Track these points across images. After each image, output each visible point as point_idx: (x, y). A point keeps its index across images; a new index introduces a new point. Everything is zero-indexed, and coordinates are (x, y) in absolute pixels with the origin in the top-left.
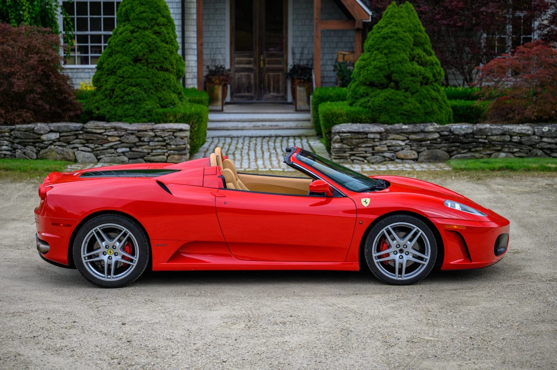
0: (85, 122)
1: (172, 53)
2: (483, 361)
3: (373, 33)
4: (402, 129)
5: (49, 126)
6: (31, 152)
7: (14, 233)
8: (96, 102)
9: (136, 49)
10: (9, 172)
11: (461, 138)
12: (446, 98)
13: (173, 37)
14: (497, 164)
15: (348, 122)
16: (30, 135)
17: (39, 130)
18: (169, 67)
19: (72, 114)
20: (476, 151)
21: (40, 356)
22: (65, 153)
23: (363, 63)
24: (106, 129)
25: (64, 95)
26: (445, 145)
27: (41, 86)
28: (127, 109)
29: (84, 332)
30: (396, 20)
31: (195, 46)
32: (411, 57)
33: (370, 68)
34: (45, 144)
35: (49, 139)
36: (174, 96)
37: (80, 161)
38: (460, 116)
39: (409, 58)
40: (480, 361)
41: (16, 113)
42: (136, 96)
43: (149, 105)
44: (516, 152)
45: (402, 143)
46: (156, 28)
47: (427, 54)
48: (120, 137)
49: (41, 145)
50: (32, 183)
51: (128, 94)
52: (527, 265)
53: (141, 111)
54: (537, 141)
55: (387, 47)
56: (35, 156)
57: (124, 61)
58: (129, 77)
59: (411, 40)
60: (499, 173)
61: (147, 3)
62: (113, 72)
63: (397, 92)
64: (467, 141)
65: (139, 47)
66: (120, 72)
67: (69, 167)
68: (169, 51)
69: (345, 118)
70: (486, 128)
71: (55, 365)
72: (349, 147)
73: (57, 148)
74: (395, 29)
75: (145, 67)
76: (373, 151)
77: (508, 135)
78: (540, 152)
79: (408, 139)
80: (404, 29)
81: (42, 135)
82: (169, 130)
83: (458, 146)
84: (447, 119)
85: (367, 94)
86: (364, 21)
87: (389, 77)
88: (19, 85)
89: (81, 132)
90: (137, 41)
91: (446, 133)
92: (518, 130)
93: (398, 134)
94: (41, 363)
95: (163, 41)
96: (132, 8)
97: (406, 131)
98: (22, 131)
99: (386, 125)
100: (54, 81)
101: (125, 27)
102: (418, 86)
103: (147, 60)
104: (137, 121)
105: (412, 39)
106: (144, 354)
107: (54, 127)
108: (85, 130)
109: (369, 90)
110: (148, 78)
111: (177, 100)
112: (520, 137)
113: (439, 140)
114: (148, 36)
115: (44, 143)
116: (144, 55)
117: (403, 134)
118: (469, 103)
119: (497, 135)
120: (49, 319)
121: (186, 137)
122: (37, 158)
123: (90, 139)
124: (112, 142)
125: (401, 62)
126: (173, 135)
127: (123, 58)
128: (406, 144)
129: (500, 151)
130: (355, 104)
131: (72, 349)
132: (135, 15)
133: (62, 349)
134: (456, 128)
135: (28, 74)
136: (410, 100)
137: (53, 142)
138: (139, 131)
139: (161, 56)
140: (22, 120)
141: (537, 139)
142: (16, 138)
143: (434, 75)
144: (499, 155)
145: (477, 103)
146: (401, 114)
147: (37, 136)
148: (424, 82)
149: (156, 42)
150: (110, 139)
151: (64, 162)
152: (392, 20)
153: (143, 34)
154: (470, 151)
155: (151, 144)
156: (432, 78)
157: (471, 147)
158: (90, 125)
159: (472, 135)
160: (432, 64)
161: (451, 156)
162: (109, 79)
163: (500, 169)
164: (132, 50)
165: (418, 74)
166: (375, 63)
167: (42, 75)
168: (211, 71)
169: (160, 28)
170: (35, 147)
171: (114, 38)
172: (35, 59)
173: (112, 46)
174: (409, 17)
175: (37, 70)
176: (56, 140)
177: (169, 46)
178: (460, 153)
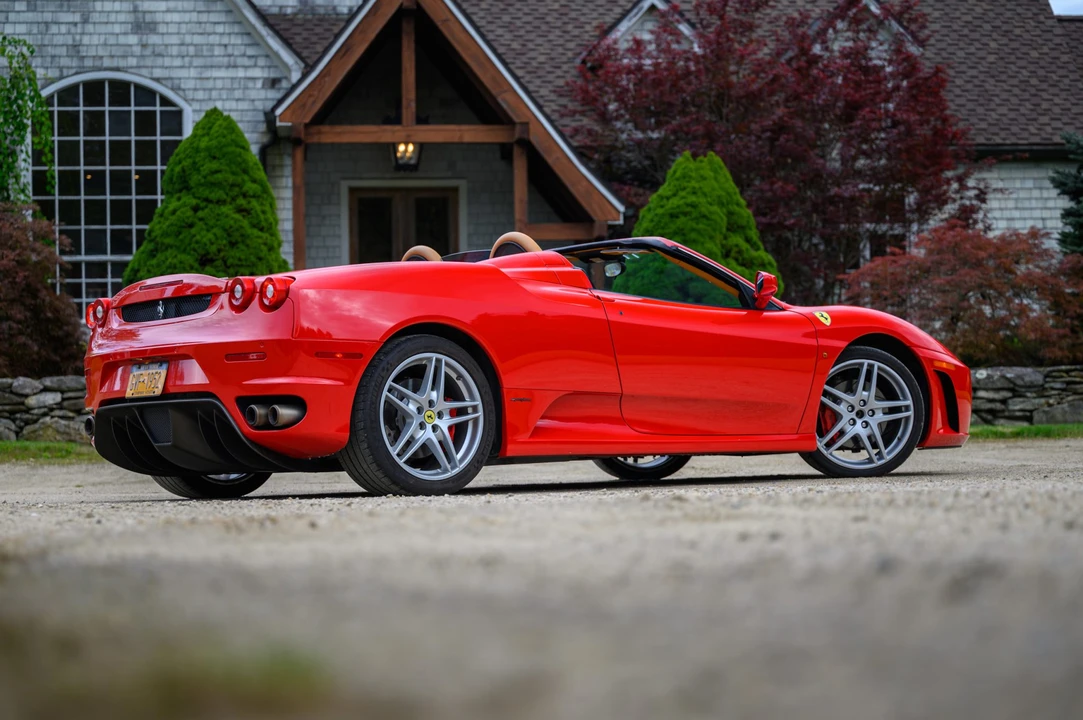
3: (649, 210)
5: (42, 382)
6: (7, 430)
9: (204, 240)
13: (271, 220)
16: (5, 398)
17: (23, 387)
22: (72, 432)
25: (65, 328)
27: (22, 308)
30: (693, 184)
32: (724, 251)
33: (646, 273)
34: (33, 414)
35: (42, 405)
39: (722, 253)
46: (241, 201)
47: (752, 246)
49: (26, 416)
56: (13, 436)
57: (181, 262)
59: (722, 219)
61: (224, 156)
65: (210, 236)
68: (265, 244)
73: (56, 422)
74: (692, 199)
80: (709, 199)
81: (27, 396)
86: (610, 223)
90: (206, 224)
95: (254, 226)
96: (195, 167)
100: (48, 299)
101: (181, 202)
103: (225, 262)
105: (725, 218)
107: (52, 382)
114: (227, 216)
115: (33, 412)
116: (219, 251)
122: (18, 441)
127: (179, 256)
132: (200, 177)
137: (49, 410)
139: (251, 254)
147: (19, 400)
149: (242, 227)
152: (686, 184)
153: (217, 211)
160: (763, 265)
164: (197, 242)
166: (656, 264)
167: (23, 290)
169: (249, 202)
170: (14, 421)
171: (159, 222)
172: (12, 257)
173: (156, 237)
174: (716, 179)
175: (15, 278)
176: (55, 406)
177: (265, 235)
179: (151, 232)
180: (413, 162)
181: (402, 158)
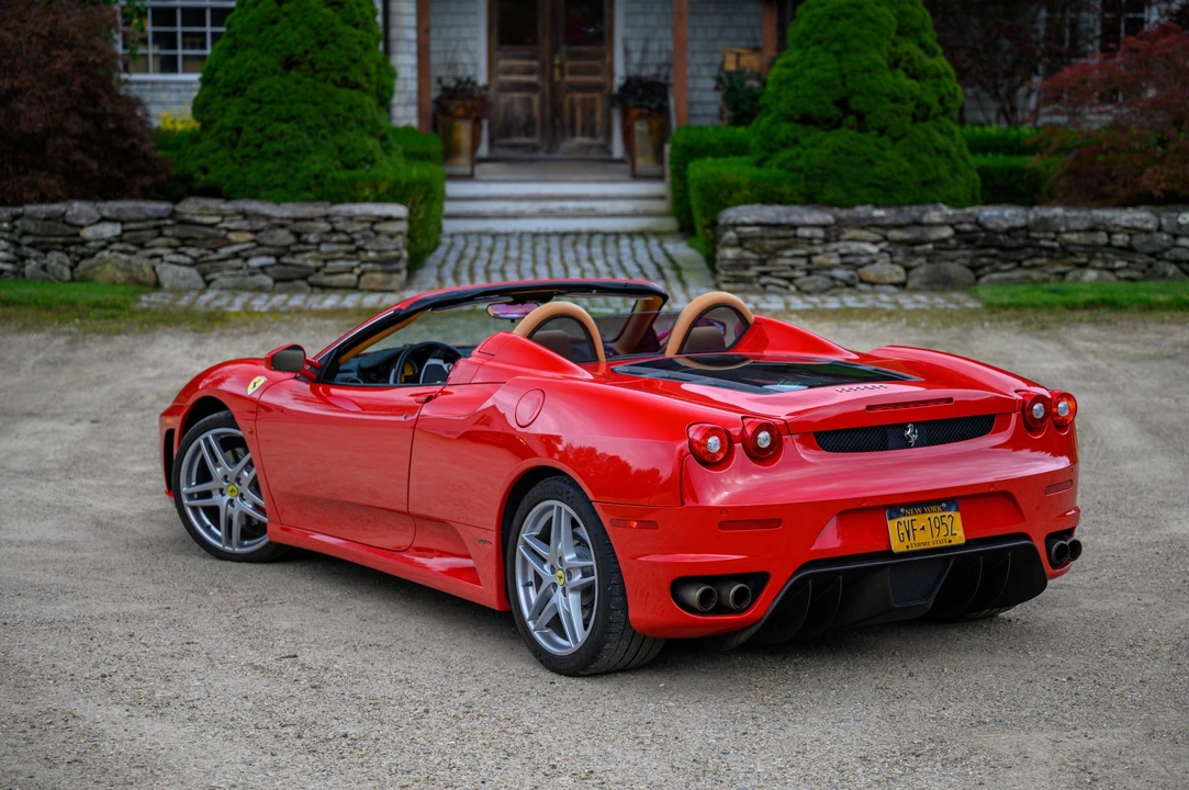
0: (177, 200)
1: (367, 48)
2: (1104, 731)
3: (808, 7)
4: (872, 218)
5: (98, 209)
6: (60, 266)
7: (33, 444)
8: (201, 156)
9: (289, 40)
10: (11, 310)
11: (1001, 237)
12: (966, 151)
13: (368, 13)
14: (1081, 295)
15: (752, 201)
16: (56, 228)
17: (78, 216)
18: (361, 79)
19: (148, 181)
20: (1033, 266)
21: (121, 719)
22: (134, 269)
23: (787, 72)
24: (223, 216)
25: (130, 141)
26: (967, 252)
27: (79, 119)
28: (269, 172)
29: (213, 666)
31: (412, 34)
32: (892, 60)
33: (803, 82)
34: (89, 248)
35: (99, 237)
36: (372, 143)
37: (166, 285)
38: (998, 189)
39: (889, 63)
40: (1098, 731)
41: (25, 179)
42: (289, 143)
43: (318, 162)
44: (1120, 269)
45: (873, 249)
47: (927, 52)
48: (256, 232)
49: (82, 250)
50: (65, 333)
51: (271, 139)
52: (1171, 517)
53: (301, 176)
54: (1166, 244)
55: (839, 37)
56: (67, 273)
57: (262, 66)
58: (273, 102)
59: (891, 22)
60: (1086, 315)
62: (238, 89)
63: (861, 136)
64: (1012, 243)
65: (296, 35)
66: (253, 90)
67: (144, 298)
68: (361, 43)
69: (747, 192)
70: (1055, 217)
71: (157, 740)
72: (756, 257)
73: (116, 257)
75: (309, 80)
76: (809, 266)
77: (1103, 230)
78: (1172, 269)
79: (886, 239)
81: (82, 227)
82: (362, 218)
83: (994, 256)
84: (969, 197)
85: (796, 142)
87: (843, 104)
88: (33, 116)
89: (169, 222)
90: (292, 20)
91: (967, 227)
92: (1127, 221)
93: (863, 228)
94: (126, 736)
95: (347, 22)
97: (880, 222)
98: (38, 219)
99: (836, 210)
100: (109, 110)
102: (907, 122)
103: (312, 64)
104: (292, 197)
105: (895, 20)
106: (352, 715)
107: (110, 210)
108: (179, 217)
109: (801, 131)
110: (316, 104)
111: (378, 153)
112: (1130, 235)
113: (953, 242)
114: (315, 11)
115: (88, 245)
116: (306, 52)
117: (873, 229)
118: (1014, 161)
119: (1078, 231)
120: (132, 636)
121: (400, 233)
122: (73, 279)
123: (187, 237)
124: (236, 243)
125: (869, 71)
126: (372, 229)
127: (260, 58)
128: (882, 251)
129: (1084, 266)
130: (768, 163)
131: (191, 704)
133: (168, 703)
134: (991, 216)
135: (51, 93)
136: (888, 153)
137: (107, 244)
138: (296, 220)
139: (344, 56)
140: (38, 194)
141: (1168, 241)
142: (25, 233)
143: (941, 100)
144: (1082, 275)
145: (1033, 162)
146: (870, 185)
147: (73, 231)
148: (920, 113)
149: (332, 25)
150: (233, 236)
151: (132, 288)
154: (1019, 265)
155: (324, 248)
156: (936, 107)
157: (1022, 256)
158: (190, 207)
159: (1023, 233)
160: (938, 76)
161: (978, 278)
162: (229, 104)
163: (1089, 305)
164: (280, 42)
165: (908, 97)
166: (814, 72)
167: (81, 96)
168: (445, 89)
170: (68, 254)
171: (239, 15)
172: (66, 60)
173: (235, 33)
175: (71, 85)
176: (113, 240)
177: (360, 32)
178: (997, 270)
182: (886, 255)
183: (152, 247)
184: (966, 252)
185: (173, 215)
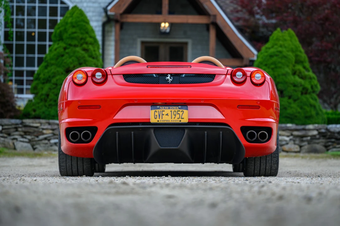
0: (23, 119)
4: (287, 127)
8: (33, 105)
9: (68, 62)
11: (336, 135)
13: (98, 54)
19: (12, 114)
22: (6, 143)
24: (41, 124)
30: (281, 42)
37: (18, 150)
39: (292, 72)
45: (287, 139)
46: (85, 46)
47: (306, 70)
48: (53, 130)
55: (274, 63)
57: (58, 71)
61: (78, 26)
62: (48, 81)
63: (282, 99)
65: (71, 60)
66: (54, 80)
74: (280, 49)
79: (292, 135)
80: (287, 49)
83: (334, 142)
86: (250, 59)
89: (20, 126)
90: (69, 55)
91: (323, 131)
93: (283, 131)
95: (90, 56)
96: (65, 30)
97: (290, 128)
101: (59, 45)
102: (299, 94)
105: (294, 58)
108: (24, 124)
113: (318, 137)
114: (78, 52)
117: (288, 131)
123: (27, 132)
124: (46, 134)
125: (285, 75)
127: (57, 69)
128: (291, 140)
132: (67, 35)
134: (331, 128)
136: (292, 105)
143: (312, 87)
146: (286, 117)
148: (304, 91)
149: (84, 57)
150: (45, 131)
152: (277, 43)
153: (74, 50)
156: (310, 90)
158: (27, 121)
160: (310, 78)
161: (328, 150)
162: (44, 86)
164: (65, 63)
165: (299, 85)
169: (88, 47)
171: (49, 54)
173: (48, 60)
174: (291, 41)
177: (95, 61)
178: (335, 147)
179: (46, 58)
180: (168, 31)
181: (163, 29)
182: (292, 142)
183: (13, 135)
184: (322, 140)
185: (22, 123)
